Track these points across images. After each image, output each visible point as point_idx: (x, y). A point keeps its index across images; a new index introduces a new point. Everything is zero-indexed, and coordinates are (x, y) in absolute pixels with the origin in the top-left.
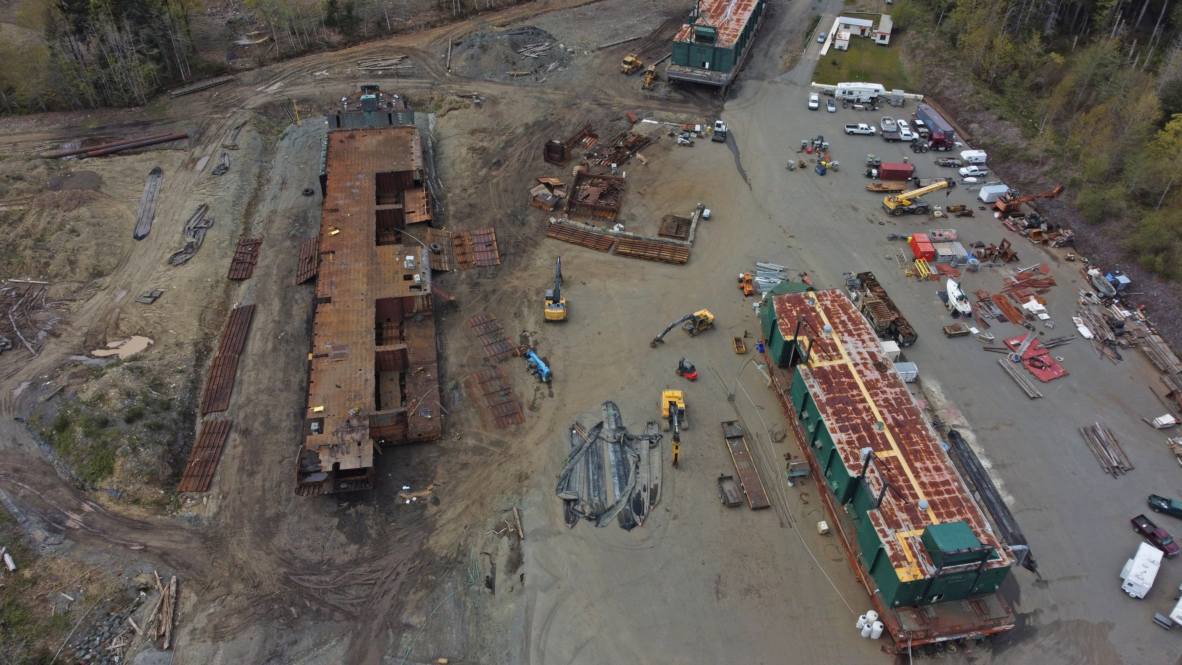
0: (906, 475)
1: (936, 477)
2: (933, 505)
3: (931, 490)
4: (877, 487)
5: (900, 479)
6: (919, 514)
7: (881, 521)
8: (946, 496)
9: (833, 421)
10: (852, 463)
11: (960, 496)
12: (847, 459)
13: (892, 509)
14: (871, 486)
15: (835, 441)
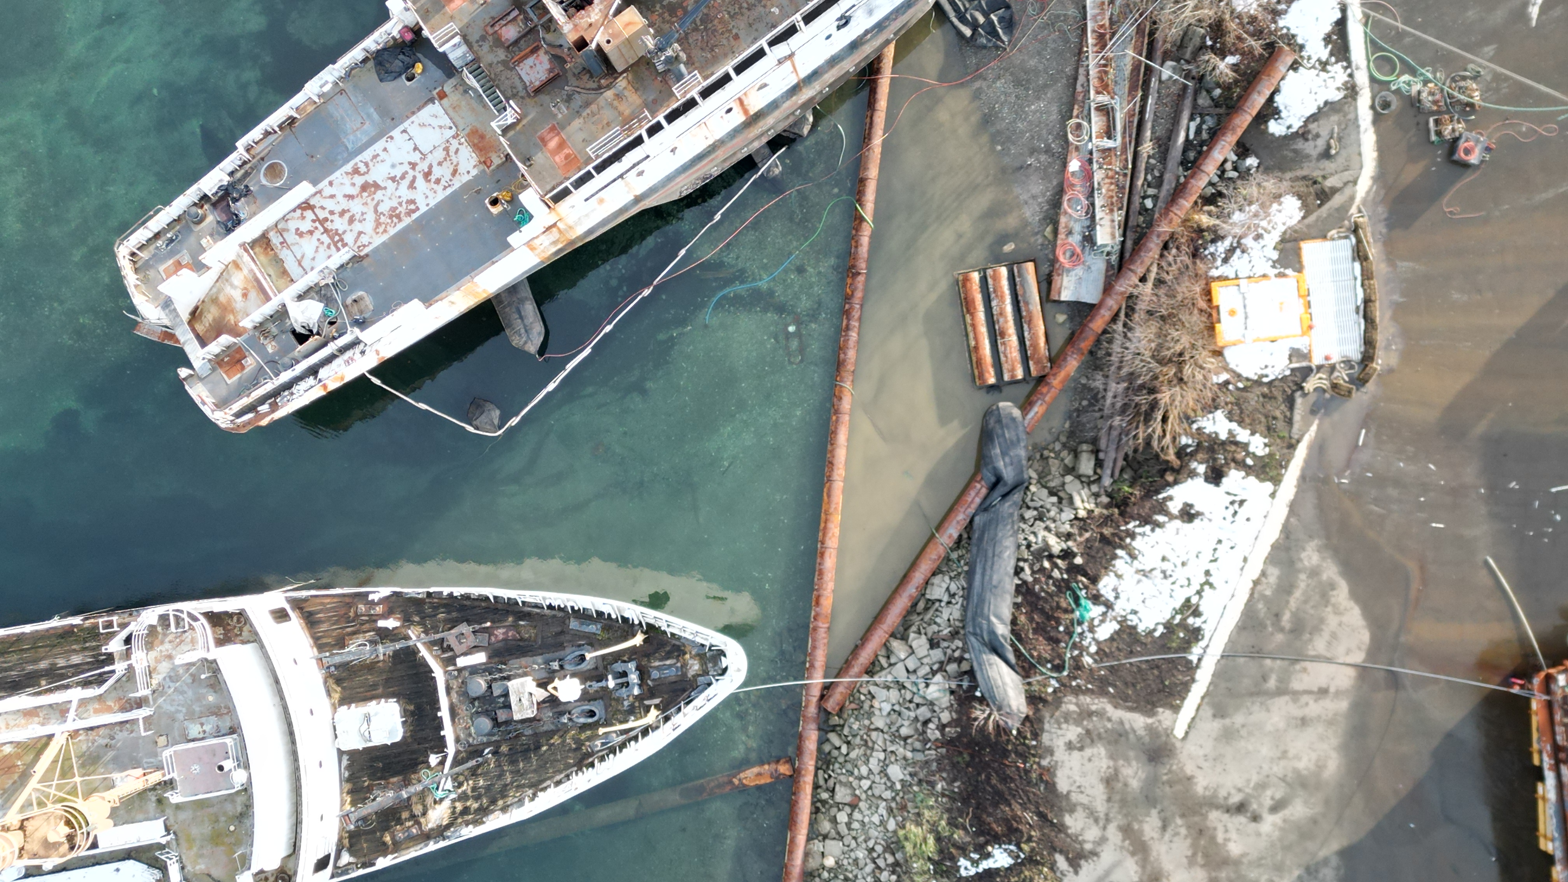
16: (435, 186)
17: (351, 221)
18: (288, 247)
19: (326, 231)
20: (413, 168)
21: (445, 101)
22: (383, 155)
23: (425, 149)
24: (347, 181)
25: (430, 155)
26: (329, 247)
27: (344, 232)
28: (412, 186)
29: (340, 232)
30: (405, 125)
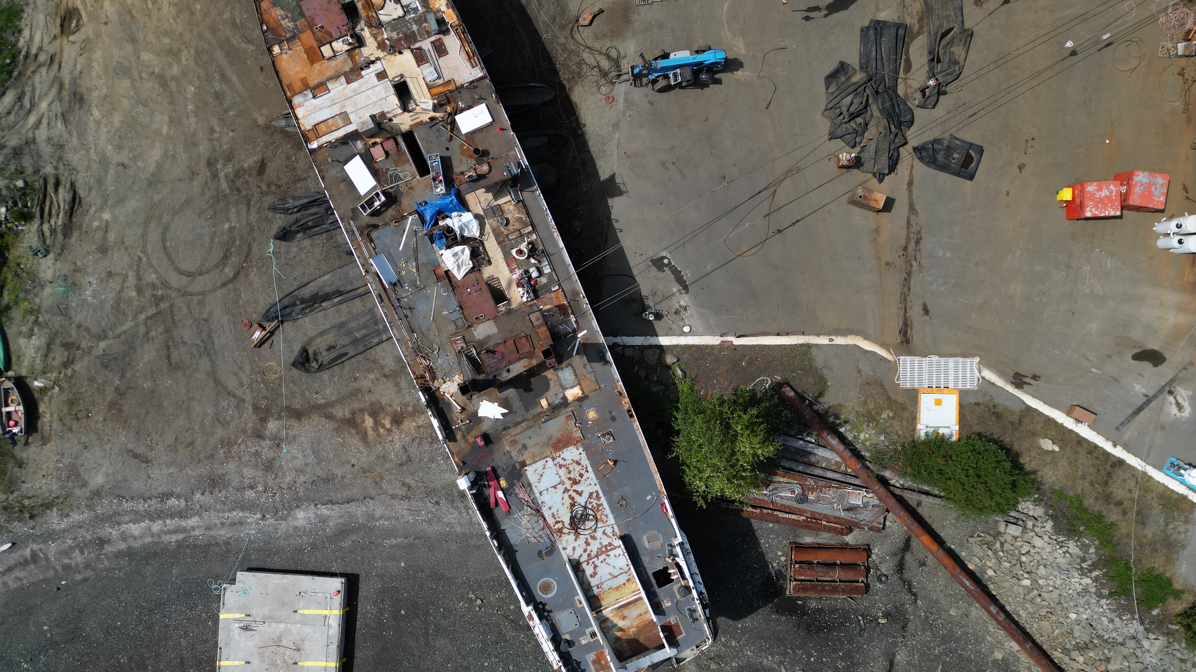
16: (584, 478)
17: (594, 538)
18: (602, 584)
19: (597, 556)
20: (568, 491)
21: (527, 462)
22: (554, 510)
23: (557, 480)
24: (565, 538)
25: (562, 478)
26: (609, 556)
27: (601, 543)
28: (580, 494)
29: (600, 546)
30: (536, 491)
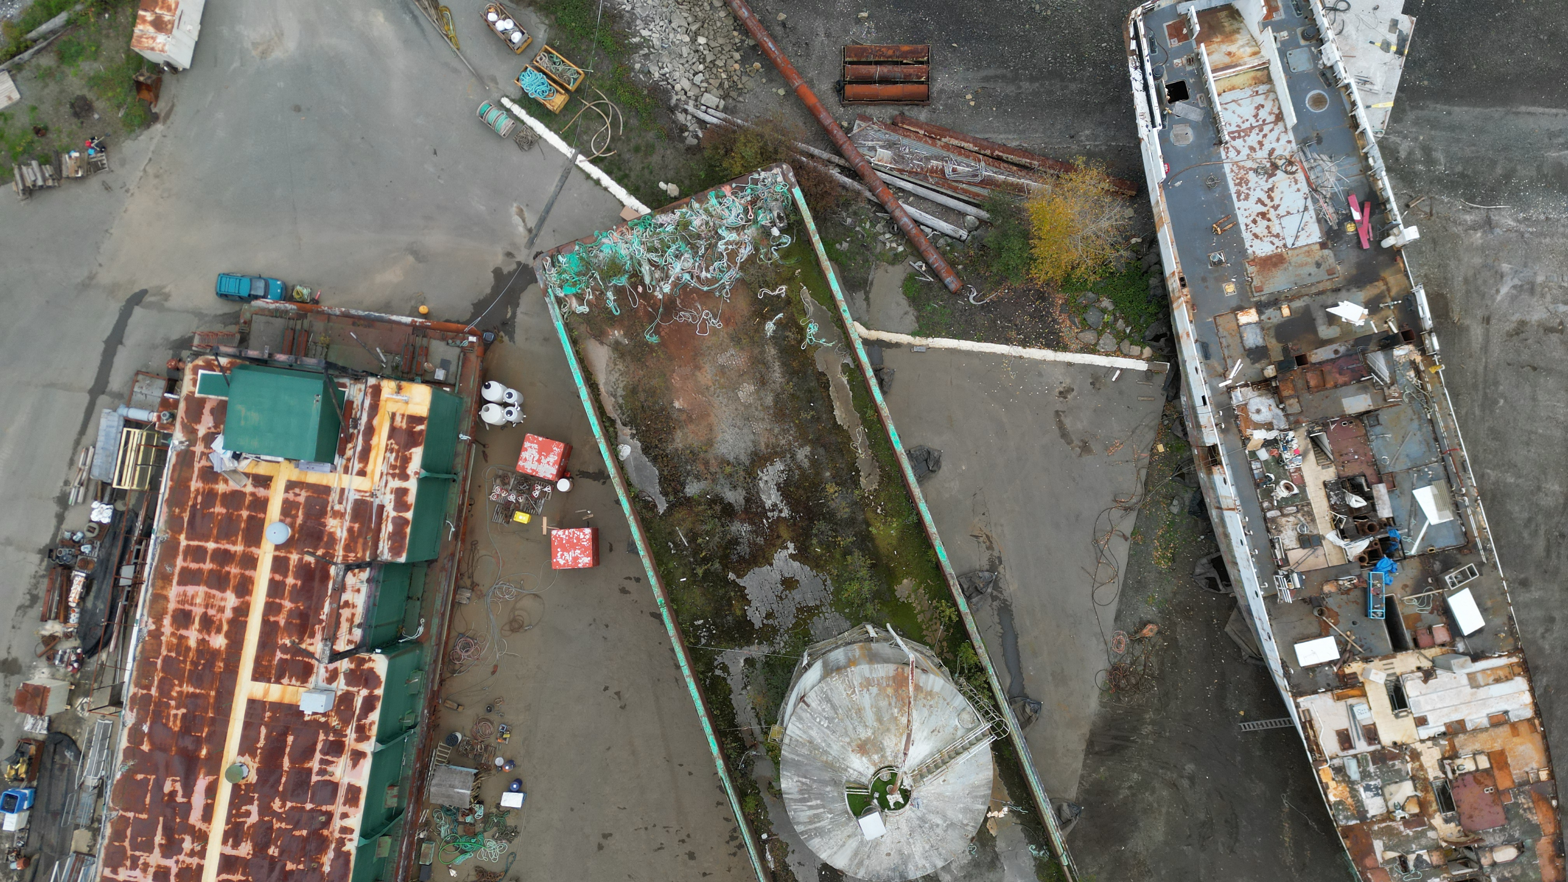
0: (265, 622)
1: (198, 600)
2: (254, 533)
3: (234, 570)
4: (346, 613)
5: (282, 620)
6: (299, 521)
7: (390, 528)
8: (211, 546)
9: (337, 823)
10: (364, 692)
11: (182, 537)
12: (369, 705)
13: (348, 548)
14: (358, 620)
15: (366, 765)
16: (1251, 218)
17: (1252, 149)
18: (1251, 96)
19: (1252, 128)
20: (1273, 207)
21: (1316, 247)
22: (1295, 187)
23: (1284, 221)
24: (1287, 154)
25: (1278, 222)
26: (1238, 126)
27: (1245, 141)
28: (1260, 201)
29: (1246, 138)
30: (1312, 212)
